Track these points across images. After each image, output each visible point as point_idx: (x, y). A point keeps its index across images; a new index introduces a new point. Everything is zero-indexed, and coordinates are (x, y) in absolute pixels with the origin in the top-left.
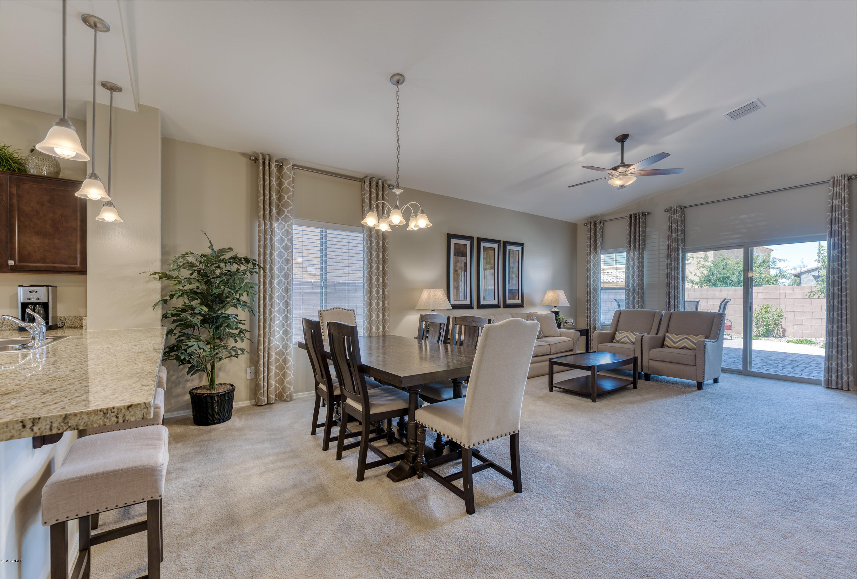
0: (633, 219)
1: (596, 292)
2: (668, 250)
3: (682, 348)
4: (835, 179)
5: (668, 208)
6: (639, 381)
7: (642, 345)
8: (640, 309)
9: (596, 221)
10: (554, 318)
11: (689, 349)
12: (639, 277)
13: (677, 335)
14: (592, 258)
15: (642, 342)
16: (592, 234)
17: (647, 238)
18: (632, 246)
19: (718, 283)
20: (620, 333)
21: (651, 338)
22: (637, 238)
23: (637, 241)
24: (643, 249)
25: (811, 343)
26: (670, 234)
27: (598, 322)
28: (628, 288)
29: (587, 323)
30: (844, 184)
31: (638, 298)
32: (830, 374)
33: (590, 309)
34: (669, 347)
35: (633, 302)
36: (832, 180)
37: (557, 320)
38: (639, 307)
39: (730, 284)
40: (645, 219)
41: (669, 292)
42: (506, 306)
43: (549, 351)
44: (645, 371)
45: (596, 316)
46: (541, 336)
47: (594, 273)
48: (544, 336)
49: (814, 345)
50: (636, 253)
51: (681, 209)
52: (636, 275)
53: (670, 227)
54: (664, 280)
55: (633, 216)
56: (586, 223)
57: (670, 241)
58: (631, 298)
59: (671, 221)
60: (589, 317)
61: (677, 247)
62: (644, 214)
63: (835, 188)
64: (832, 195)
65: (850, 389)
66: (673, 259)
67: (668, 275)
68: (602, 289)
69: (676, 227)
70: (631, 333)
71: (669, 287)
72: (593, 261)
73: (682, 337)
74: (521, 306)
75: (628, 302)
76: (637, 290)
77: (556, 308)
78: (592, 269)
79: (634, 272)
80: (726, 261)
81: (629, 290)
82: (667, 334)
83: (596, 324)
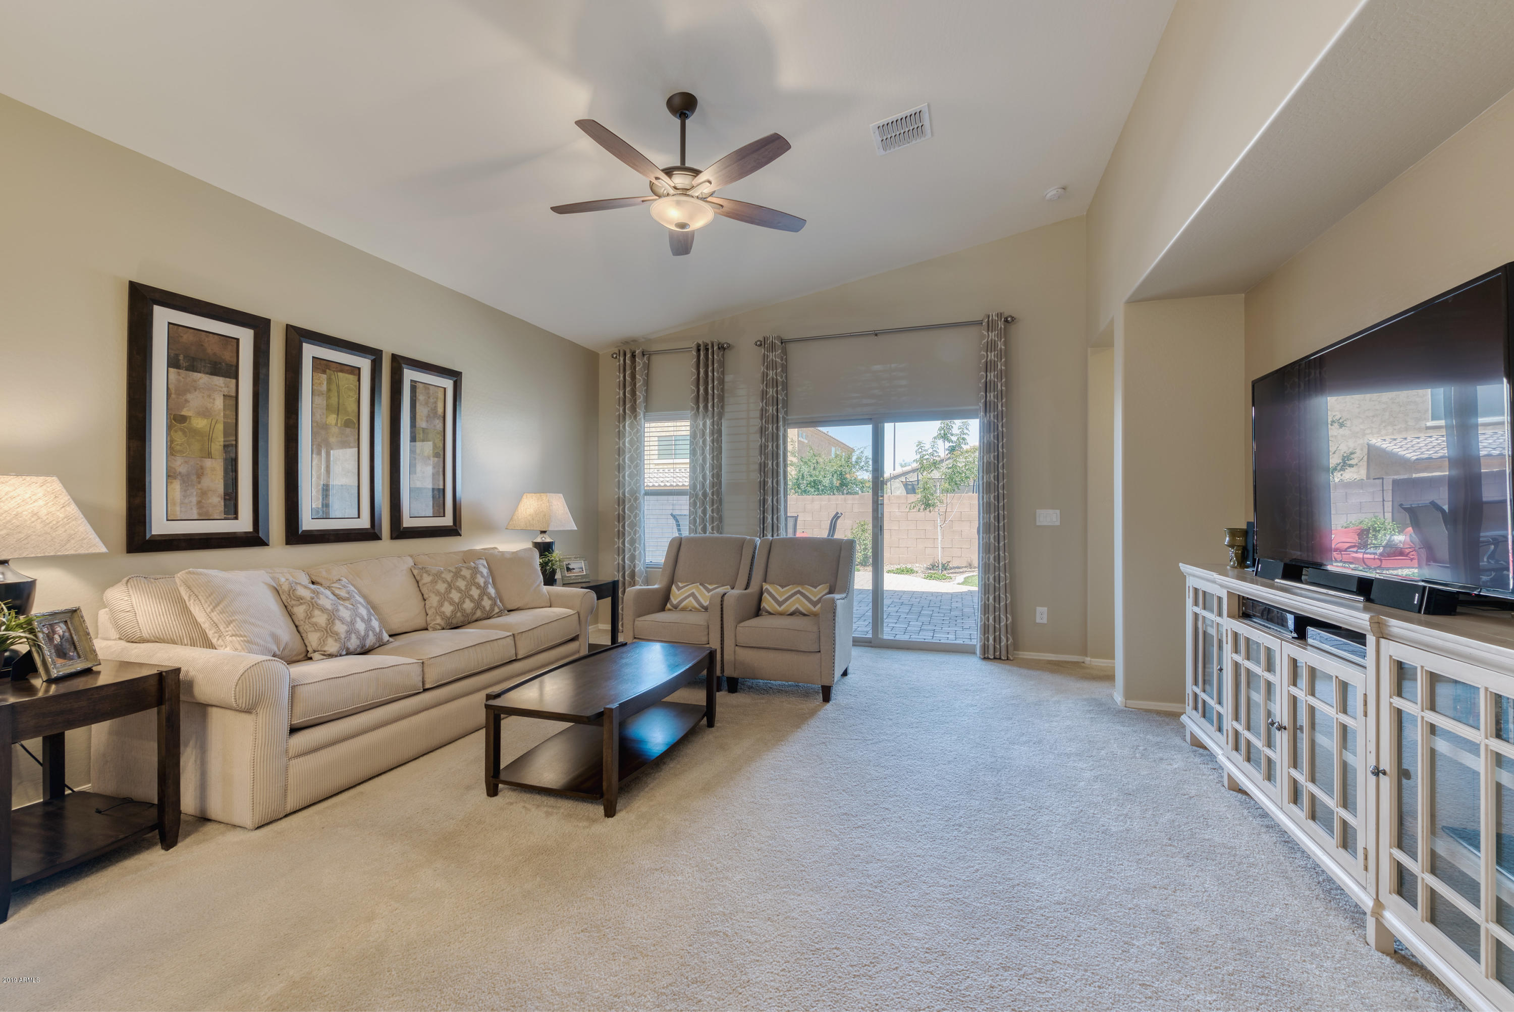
0: (702, 353)
1: (636, 499)
2: (762, 419)
3: (792, 614)
4: (990, 319)
5: (762, 339)
6: (717, 693)
7: (722, 614)
8: (716, 535)
9: (635, 352)
10: (537, 560)
11: (804, 615)
12: (713, 469)
13: (783, 587)
14: (627, 428)
15: (722, 608)
16: (627, 378)
17: (726, 395)
18: (701, 406)
19: (809, 489)
20: (679, 588)
21: (740, 598)
22: (710, 391)
23: (710, 397)
24: (720, 418)
25: (910, 571)
26: (765, 388)
27: (640, 562)
28: (694, 491)
29: (619, 564)
30: (1001, 327)
31: (713, 511)
32: (986, 635)
33: (624, 534)
34: (770, 613)
35: (703, 520)
36: (986, 320)
37: (543, 566)
38: (713, 529)
39: (823, 490)
40: (723, 355)
41: (764, 499)
42: (400, 533)
43: (511, 654)
44: (729, 672)
45: (635, 550)
46: (497, 610)
47: (632, 459)
48: (505, 608)
49: (915, 574)
50: (708, 422)
51: (782, 343)
52: (708, 465)
53: (765, 375)
54: (756, 477)
55: (702, 348)
56: (616, 354)
57: (765, 401)
58: (700, 512)
59: (766, 364)
60: (621, 551)
61: (776, 414)
62: (722, 348)
63: (990, 333)
64: (986, 345)
65: (1010, 656)
66: (770, 436)
67: (763, 467)
68: (647, 493)
69: (775, 377)
70: (701, 587)
71: (764, 490)
72: (630, 433)
73: (790, 590)
74: (453, 531)
75: (695, 519)
76: (710, 495)
77: (545, 535)
78: (627, 450)
79: (704, 460)
80: (816, 458)
81: (697, 495)
82: (766, 586)
83: (634, 567)
